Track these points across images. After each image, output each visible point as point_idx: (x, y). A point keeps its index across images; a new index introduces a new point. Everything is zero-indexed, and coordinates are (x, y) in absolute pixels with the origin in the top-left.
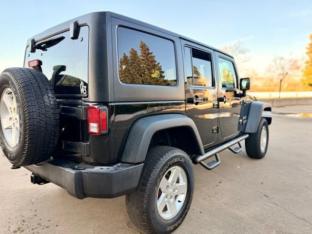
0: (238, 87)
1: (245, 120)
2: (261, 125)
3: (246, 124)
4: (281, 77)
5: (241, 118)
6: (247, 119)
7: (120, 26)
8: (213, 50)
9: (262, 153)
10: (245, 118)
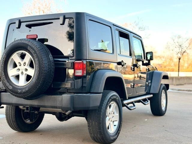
0: (144, 59)
1: (150, 83)
2: (162, 88)
3: (151, 86)
4: (179, 55)
5: (147, 81)
6: (151, 83)
7: (90, 20)
8: (130, 32)
9: (163, 111)
10: (149, 81)
